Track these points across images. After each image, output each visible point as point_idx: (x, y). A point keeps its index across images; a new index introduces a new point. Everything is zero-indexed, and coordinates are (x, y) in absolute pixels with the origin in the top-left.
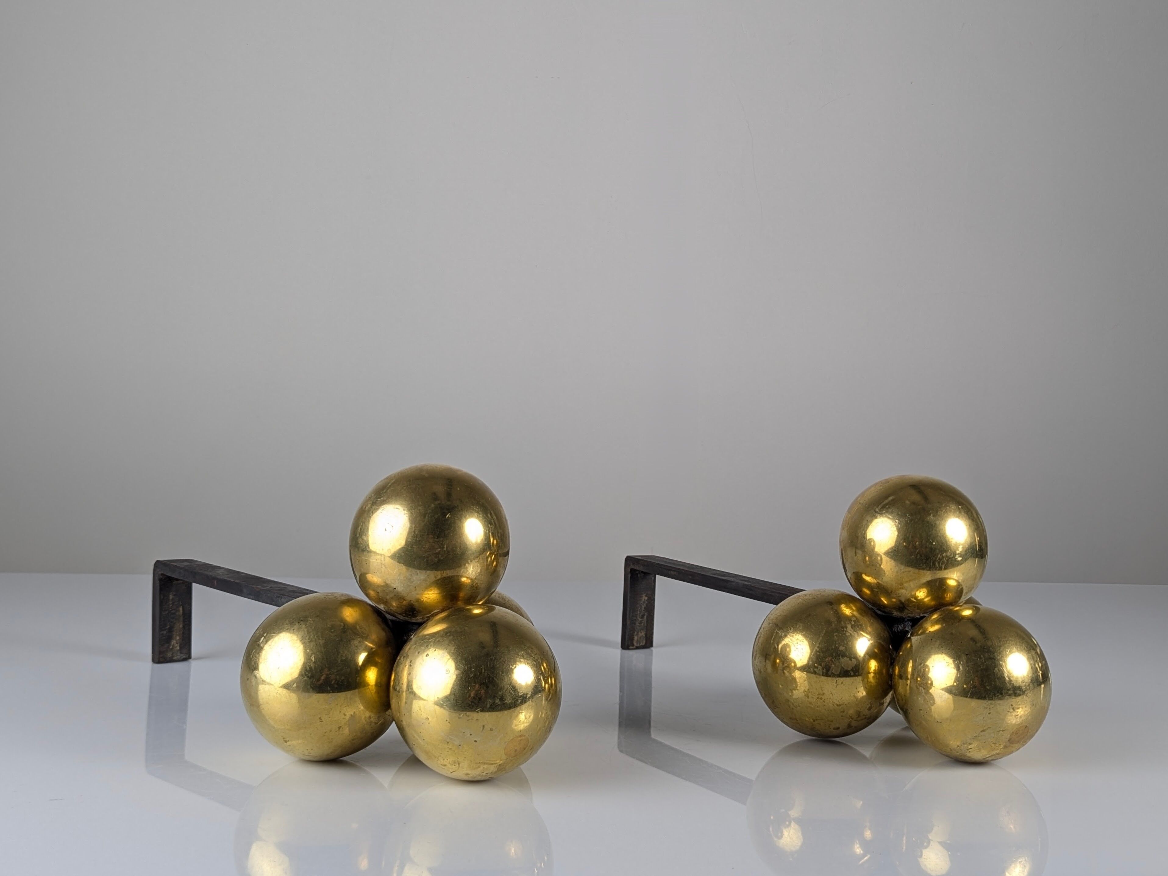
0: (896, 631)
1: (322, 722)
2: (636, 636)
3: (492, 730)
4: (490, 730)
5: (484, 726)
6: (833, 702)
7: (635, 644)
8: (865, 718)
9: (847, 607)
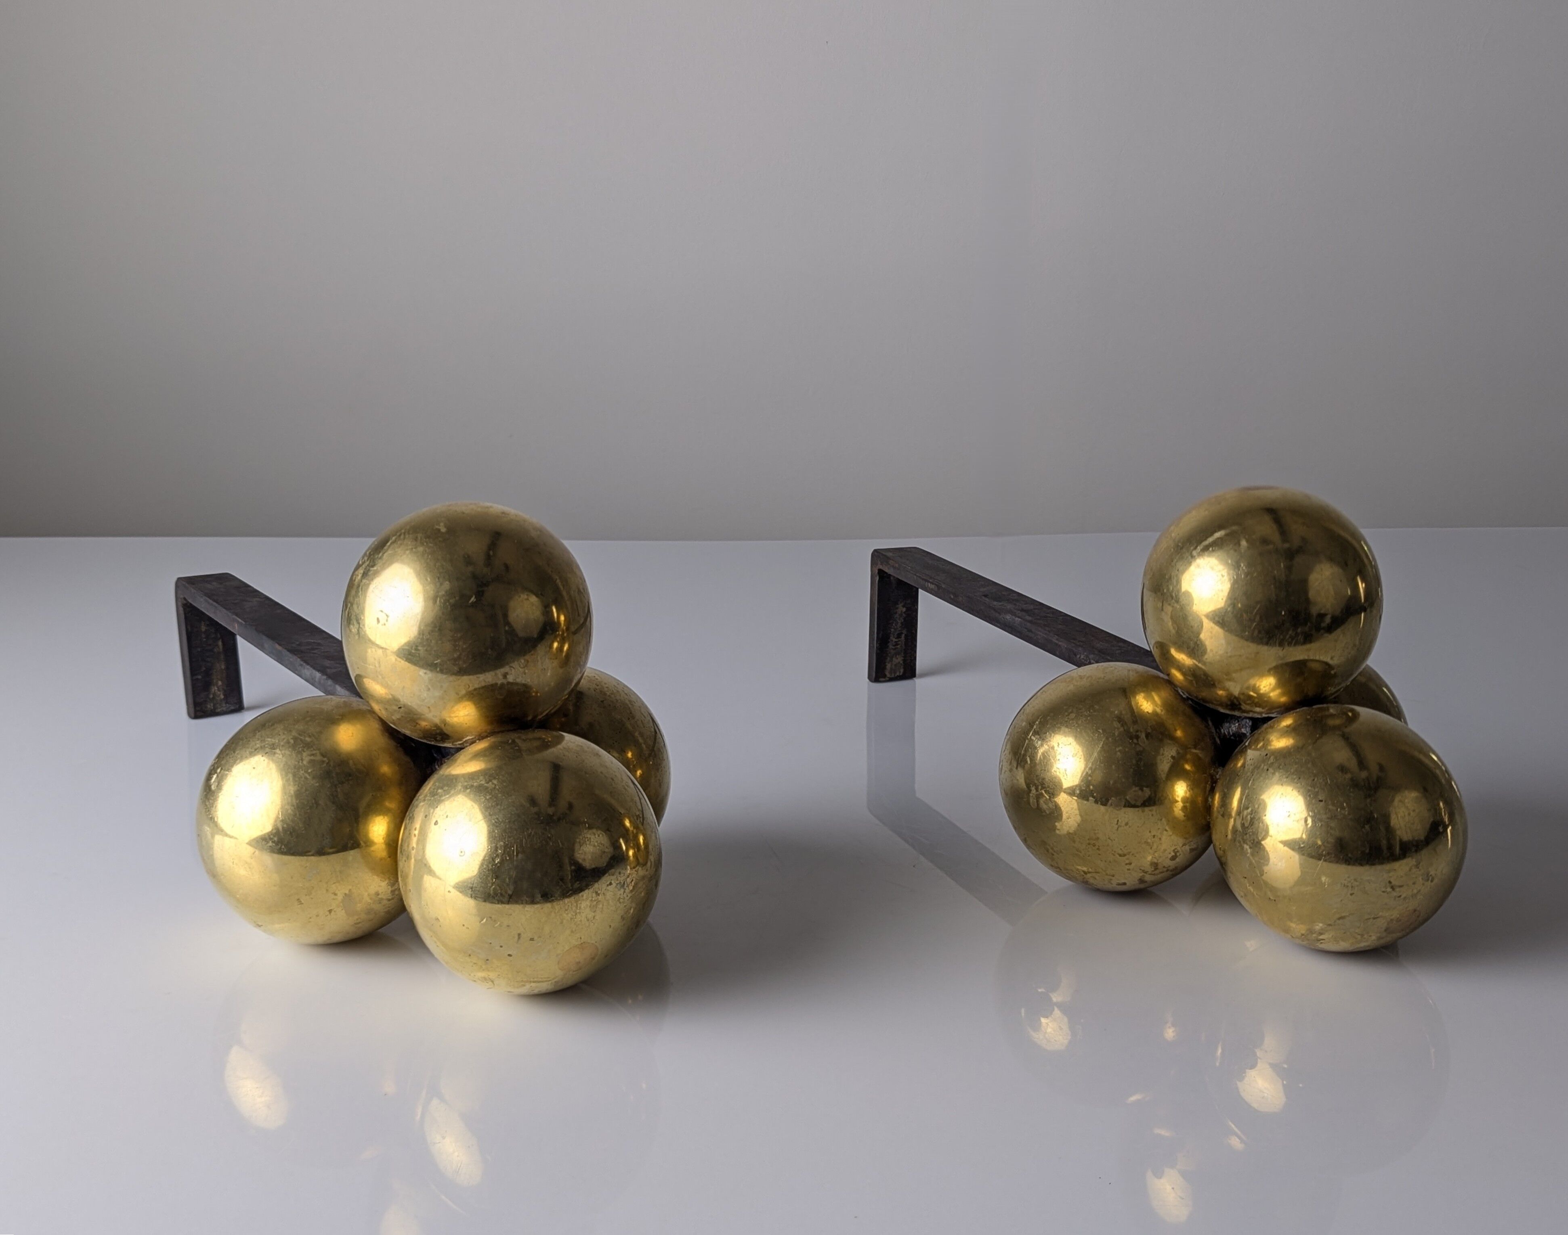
0: (1226, 733)
1: (303, 905)
2: (889, 663)
3: (533, 940)
4: (530, 940)
5: (519, 935)
6: (1112, 850)
7: (888, 675)
8: (1167, 871)
9: (1149, 698)
